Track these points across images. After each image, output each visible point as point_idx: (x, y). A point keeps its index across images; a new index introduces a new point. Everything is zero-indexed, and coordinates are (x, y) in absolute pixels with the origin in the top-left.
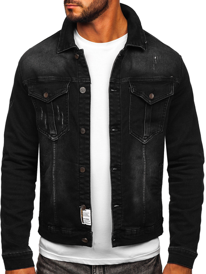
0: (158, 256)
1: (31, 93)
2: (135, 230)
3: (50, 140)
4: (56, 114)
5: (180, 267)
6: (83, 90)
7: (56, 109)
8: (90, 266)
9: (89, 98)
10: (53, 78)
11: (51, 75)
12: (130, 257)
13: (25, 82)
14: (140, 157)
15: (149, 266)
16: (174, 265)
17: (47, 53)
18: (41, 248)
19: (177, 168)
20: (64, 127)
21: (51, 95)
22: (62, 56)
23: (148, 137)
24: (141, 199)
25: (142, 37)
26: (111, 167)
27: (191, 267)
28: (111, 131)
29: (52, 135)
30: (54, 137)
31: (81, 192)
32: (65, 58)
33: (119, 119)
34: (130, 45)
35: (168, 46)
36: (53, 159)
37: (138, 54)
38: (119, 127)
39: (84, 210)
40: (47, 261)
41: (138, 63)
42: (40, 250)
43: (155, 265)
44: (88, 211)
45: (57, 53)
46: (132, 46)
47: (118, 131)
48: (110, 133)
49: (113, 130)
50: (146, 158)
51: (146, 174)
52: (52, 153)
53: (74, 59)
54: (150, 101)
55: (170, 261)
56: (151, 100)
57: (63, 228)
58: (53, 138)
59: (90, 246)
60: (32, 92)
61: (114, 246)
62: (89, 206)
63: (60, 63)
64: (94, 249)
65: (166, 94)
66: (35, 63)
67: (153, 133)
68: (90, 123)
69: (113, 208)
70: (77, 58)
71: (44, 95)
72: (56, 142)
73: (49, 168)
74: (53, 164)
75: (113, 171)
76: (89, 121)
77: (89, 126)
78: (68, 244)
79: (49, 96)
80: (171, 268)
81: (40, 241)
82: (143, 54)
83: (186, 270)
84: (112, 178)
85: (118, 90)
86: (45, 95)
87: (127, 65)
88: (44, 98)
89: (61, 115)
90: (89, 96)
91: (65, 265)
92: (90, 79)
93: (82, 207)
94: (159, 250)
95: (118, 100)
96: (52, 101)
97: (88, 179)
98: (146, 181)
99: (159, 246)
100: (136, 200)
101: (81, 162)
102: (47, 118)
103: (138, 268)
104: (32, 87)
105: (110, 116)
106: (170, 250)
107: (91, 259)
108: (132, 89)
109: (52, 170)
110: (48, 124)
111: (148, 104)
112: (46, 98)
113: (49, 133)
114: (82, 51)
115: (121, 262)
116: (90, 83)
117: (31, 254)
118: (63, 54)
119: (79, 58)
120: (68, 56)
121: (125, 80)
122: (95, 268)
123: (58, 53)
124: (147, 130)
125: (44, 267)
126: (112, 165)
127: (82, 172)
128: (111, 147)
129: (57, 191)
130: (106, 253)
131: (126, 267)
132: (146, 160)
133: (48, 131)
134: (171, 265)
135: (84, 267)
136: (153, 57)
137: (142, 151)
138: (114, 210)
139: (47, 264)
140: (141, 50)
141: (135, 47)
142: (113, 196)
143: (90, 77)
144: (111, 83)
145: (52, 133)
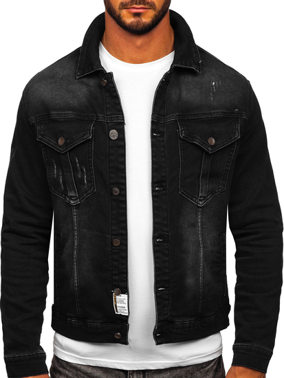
0: (220, 358)
1: (40, 137)
2: (187, 321)
3: (69, 205)
4: (75, 170)
5: (249, 371)
6: (114, 134)
7: (74, 163)
8: (125, 372)
9: (123, 147)
10: (71, 115)
11: (68, 110)
12: (180, 359)
13: (33, 119)
14: (194, 225)
15: (207, 371)
16: (241, 368)
17: (62, 78)
18: (56, 347)
19: (245, 239)
20: (88, 187)
21: (68, 141)
22: (83, 83)
23: (205, 198)
24: (198, 279)
25: (194, 55)
26: (154, 238)
27: (265, 371)
28: (153, 191)
29: (71, 198)
30: (73, 200)
31: (114, 272)
32: (87, 85)
33: (164, 174)
34: (178, 65)
35: (231, 68)
36: (73, 229)
37: (189, 79)
38: (164, 184)
39: (118, 295)
40: (65, 365)
41: (189, 92)
42: (55, 350)
43: (216, 371)
44: (124, 297)
45: (76, 79)
46: (180, 67)
47: (163, 190)
48: (152, 192)
49: (157, 189)
50: (202, 226)
51: (204, 247)
52: (72, 221)
53: (100, 86)
54: (210, 149)
55: (236, 363)
56: (212, 147)
57: (89, 321)
58: (72, 202)
59: (125, 342)
60: (41, 135)
61: (158, 344)
62: (125, 290)
63: (81, 92)
64: (130, 347)
65: (231, 138)
66: (46, 93)
67: (212, 192)
68: (125, 181)
69: (156, 292)
70: (104, 85)
71: (59, 141)
72: (77, 206)
73: (70, 241)
74: (74, 236)
75: (156, 243)
76: (125, 178)
77: (125, 184)
78: (96, 342)
79: (66, 144)
80: (237, 372)
81: (55, 338)
82: (196, 79)
83: (257, 374)
84: (155, 252)
85: (162, 134)
86: (61, 142)
87: (174, 94)
88: (58, 145)
89: (82, 171)
90: (123, 143)
91: (89, 371)
92: (123, 117)
93: (115, 291)
94: (221, 350)
95: (163, 149)
96: (69, 151)
97: (125, 254)
98: (204, 255)
99: (221, 345)
100: (190, 281)
101: (114, 232)
102: (63, 175)
103: (192, 374)
104: (42, 127)
105: (152, 170)
106: (235, 348)
107: (126, 362)
108: (182, 131)
109: (74, 244)
110: (64, 183)
111: (207, 153)
112: (60, 146)
113: (66, 195)
114: (111, 75)
115: (168, 366)
116: (123, 123)
117: (44, 356)
118: (85, 80)
119: (107, 85)
120: (92, 82)
121: (171, 118)
122: (132, 374)
123: (77, 77)
124: (204, 188)
125: (60, 373)
126: (156, 235)
127: (115, 245)
128: (153, 211)
129: (79, 271)
130: (148, 353)
131: (175, 373)
132: (202, 228)
133: (65, 193)
134: (237, 368)
135: (117, 372)
136: (210, 82)
137: (197, 216)
138: (158, 294)
139: (65, 368)
140: (193, 73)
141: (185, 68)
142: (156, 276)
143: (123, 114)
144: (153, 123)
145: (71, 195)
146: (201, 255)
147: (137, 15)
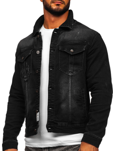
6: (38, 52)
9: (41, 56)
20: (29, 72)
23: (72, 72)
29: (25, 78)
33: (53, 64)
38: (53, 67)
48: (49, 71)
49: (51, 69)
54: (71, 53)
61: (48, 132)
65: (81, 50)
75: (49, 90)
85: (54, 50)
105: (49, 63)
108: (60, 48)
112: (22, 60)
114: (40, 33)
116: (42, 49)
119: (39, 37)
123: (32, 37)
128: (49, 77)
137: (68, 79)
142: (49, 103)
146: (70, 95)
147: (58, 5)
